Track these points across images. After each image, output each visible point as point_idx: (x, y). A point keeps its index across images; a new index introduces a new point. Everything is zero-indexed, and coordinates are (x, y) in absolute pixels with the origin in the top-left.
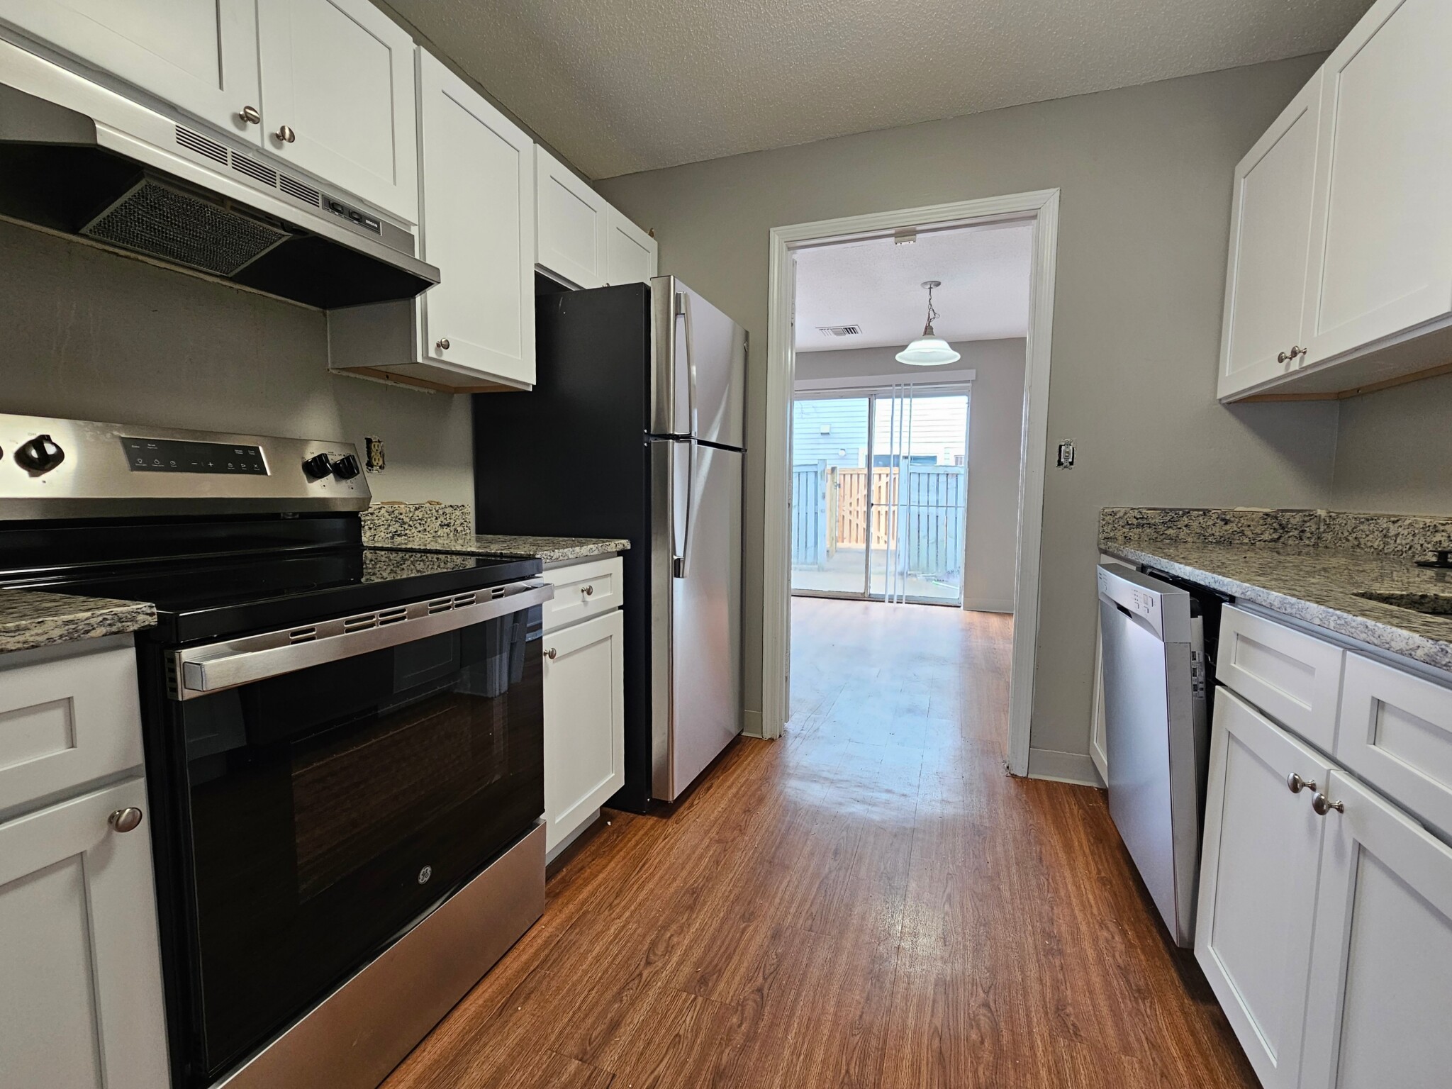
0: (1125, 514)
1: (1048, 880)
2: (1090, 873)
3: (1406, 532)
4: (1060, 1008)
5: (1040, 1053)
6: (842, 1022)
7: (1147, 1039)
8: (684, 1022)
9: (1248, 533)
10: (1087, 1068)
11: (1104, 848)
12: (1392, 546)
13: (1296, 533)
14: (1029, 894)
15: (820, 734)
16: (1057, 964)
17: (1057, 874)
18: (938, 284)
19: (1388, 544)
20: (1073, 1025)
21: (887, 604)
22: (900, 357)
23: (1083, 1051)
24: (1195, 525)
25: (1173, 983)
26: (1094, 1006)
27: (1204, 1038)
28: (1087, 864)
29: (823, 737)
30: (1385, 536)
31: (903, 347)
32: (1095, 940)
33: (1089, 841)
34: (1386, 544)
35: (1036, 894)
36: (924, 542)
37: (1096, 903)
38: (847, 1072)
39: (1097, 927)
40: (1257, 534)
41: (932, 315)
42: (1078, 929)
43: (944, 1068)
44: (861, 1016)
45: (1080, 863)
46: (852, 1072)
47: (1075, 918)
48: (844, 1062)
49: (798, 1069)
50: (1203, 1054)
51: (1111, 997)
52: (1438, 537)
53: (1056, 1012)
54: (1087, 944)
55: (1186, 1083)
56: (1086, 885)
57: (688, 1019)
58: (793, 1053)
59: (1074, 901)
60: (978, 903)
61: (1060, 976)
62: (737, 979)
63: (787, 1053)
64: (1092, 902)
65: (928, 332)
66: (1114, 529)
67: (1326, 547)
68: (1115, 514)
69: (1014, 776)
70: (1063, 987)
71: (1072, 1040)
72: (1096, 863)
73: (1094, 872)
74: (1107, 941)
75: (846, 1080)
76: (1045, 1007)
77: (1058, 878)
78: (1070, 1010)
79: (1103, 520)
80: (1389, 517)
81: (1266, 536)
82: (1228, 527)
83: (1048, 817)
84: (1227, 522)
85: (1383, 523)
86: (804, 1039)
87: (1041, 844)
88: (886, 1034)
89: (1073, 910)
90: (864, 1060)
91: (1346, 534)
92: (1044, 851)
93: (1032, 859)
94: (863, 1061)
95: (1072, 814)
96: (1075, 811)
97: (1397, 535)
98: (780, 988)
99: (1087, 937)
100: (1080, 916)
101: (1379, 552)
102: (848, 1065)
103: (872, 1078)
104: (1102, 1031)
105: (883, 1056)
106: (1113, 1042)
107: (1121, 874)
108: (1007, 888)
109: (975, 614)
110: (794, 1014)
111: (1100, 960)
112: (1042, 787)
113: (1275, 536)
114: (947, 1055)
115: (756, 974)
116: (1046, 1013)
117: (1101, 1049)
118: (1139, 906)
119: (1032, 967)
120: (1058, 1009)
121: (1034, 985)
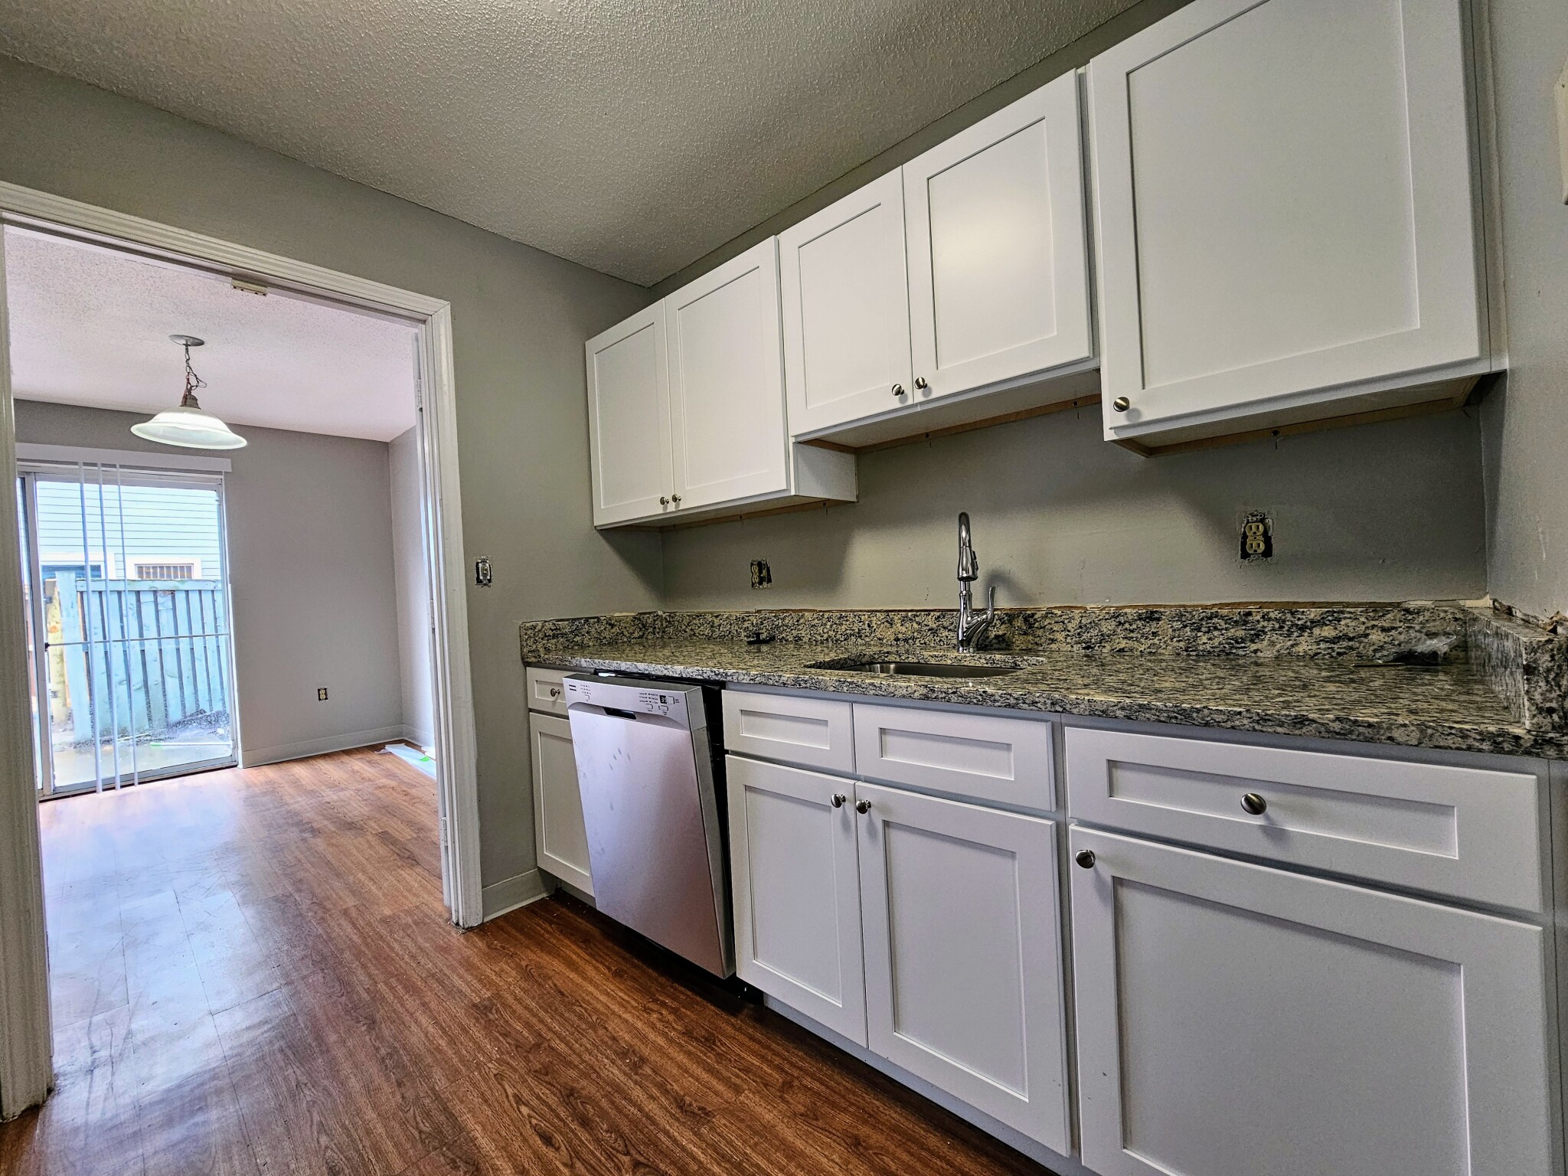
0: (543, 626)
1: (581, 1006)
2: (604, 974)
3: (725, 623)
4: (681, 1105)
5: (702, 1157)
7: (739, 1070)
9: (626, 633)
10: (733, 1132)
11: (595, 945)
12: (718, 632)
13: (651, 630)
14: (578, 1031)
15: (139, 1038)
16: (649, 1072)
17: (584, 995)
18: (201, 343)
19: (715, 631)
20: (699, 1109)
21: (102, 795)
22: (138, 429)
23: (720, 1121)
24: (593, 630)
25: (717, 1014)
26: (697, 1080)
27: (758, 1035)
28: (596, 968)
29: (153, 1039)
30: (712, 626)
31: (147, 417)
32: (653, 1026)
33: (581, 948)
34: (713, 632)
35: (584, 1026)
36: (120, 691)
37: (629, 996)
39: (646, 1015)
40: (631, 634)
41: (193, 381)
42: (636, 1028)
45: (591, 972)
47: (627, 1021)
50: (768, 1048)
51: (700, 1062)
52: (746, 625)
53: (682, 1112)
54: (652, 1036)
55: (777, 1076)
56: (610, 987)
59: (616, 1008)
60: (547, 1079)
61: (659, 1079)
64: (626, 997)
65: (189, 401)
66: (535, 642)
67: (670, 638)
68: (535, 628)
69: (470, 929)
70: (669, 1087)
71: (709, 1121)
72: (601, 963)
73: (606, 971)
74: (660, 1020)
76: (672, 1115)
77: (587, 998)
78: (688, 1099)
79: (526, 634)
80: (712, 613)
81: (636, 635)
82: (614, 630)
83: (533, 948)
84: (612, 626)
85: (709, 618)
87: (550, 978)
89: (620, 1017)
91: (684, 627)
92: (557, 982)
93: (555, 998)
95: (548, 932)
96: (549, 929)
97: (719, 626)
99: (647, 1030)
100: (626, 1016)
101: (709, 638)
104: (716, 1093)
106: (728, 1095)
107: (624, 958)
108: (558, 1042)
109: (265, 769)
111: (671, 1041)
112: (501, 923)
113: (641, 633)
116: (678, 1120)
117: (727, 1108)
118: (655, 974)
119: (637, 1093)
120: (681, 1108)
121: (651, 1107)
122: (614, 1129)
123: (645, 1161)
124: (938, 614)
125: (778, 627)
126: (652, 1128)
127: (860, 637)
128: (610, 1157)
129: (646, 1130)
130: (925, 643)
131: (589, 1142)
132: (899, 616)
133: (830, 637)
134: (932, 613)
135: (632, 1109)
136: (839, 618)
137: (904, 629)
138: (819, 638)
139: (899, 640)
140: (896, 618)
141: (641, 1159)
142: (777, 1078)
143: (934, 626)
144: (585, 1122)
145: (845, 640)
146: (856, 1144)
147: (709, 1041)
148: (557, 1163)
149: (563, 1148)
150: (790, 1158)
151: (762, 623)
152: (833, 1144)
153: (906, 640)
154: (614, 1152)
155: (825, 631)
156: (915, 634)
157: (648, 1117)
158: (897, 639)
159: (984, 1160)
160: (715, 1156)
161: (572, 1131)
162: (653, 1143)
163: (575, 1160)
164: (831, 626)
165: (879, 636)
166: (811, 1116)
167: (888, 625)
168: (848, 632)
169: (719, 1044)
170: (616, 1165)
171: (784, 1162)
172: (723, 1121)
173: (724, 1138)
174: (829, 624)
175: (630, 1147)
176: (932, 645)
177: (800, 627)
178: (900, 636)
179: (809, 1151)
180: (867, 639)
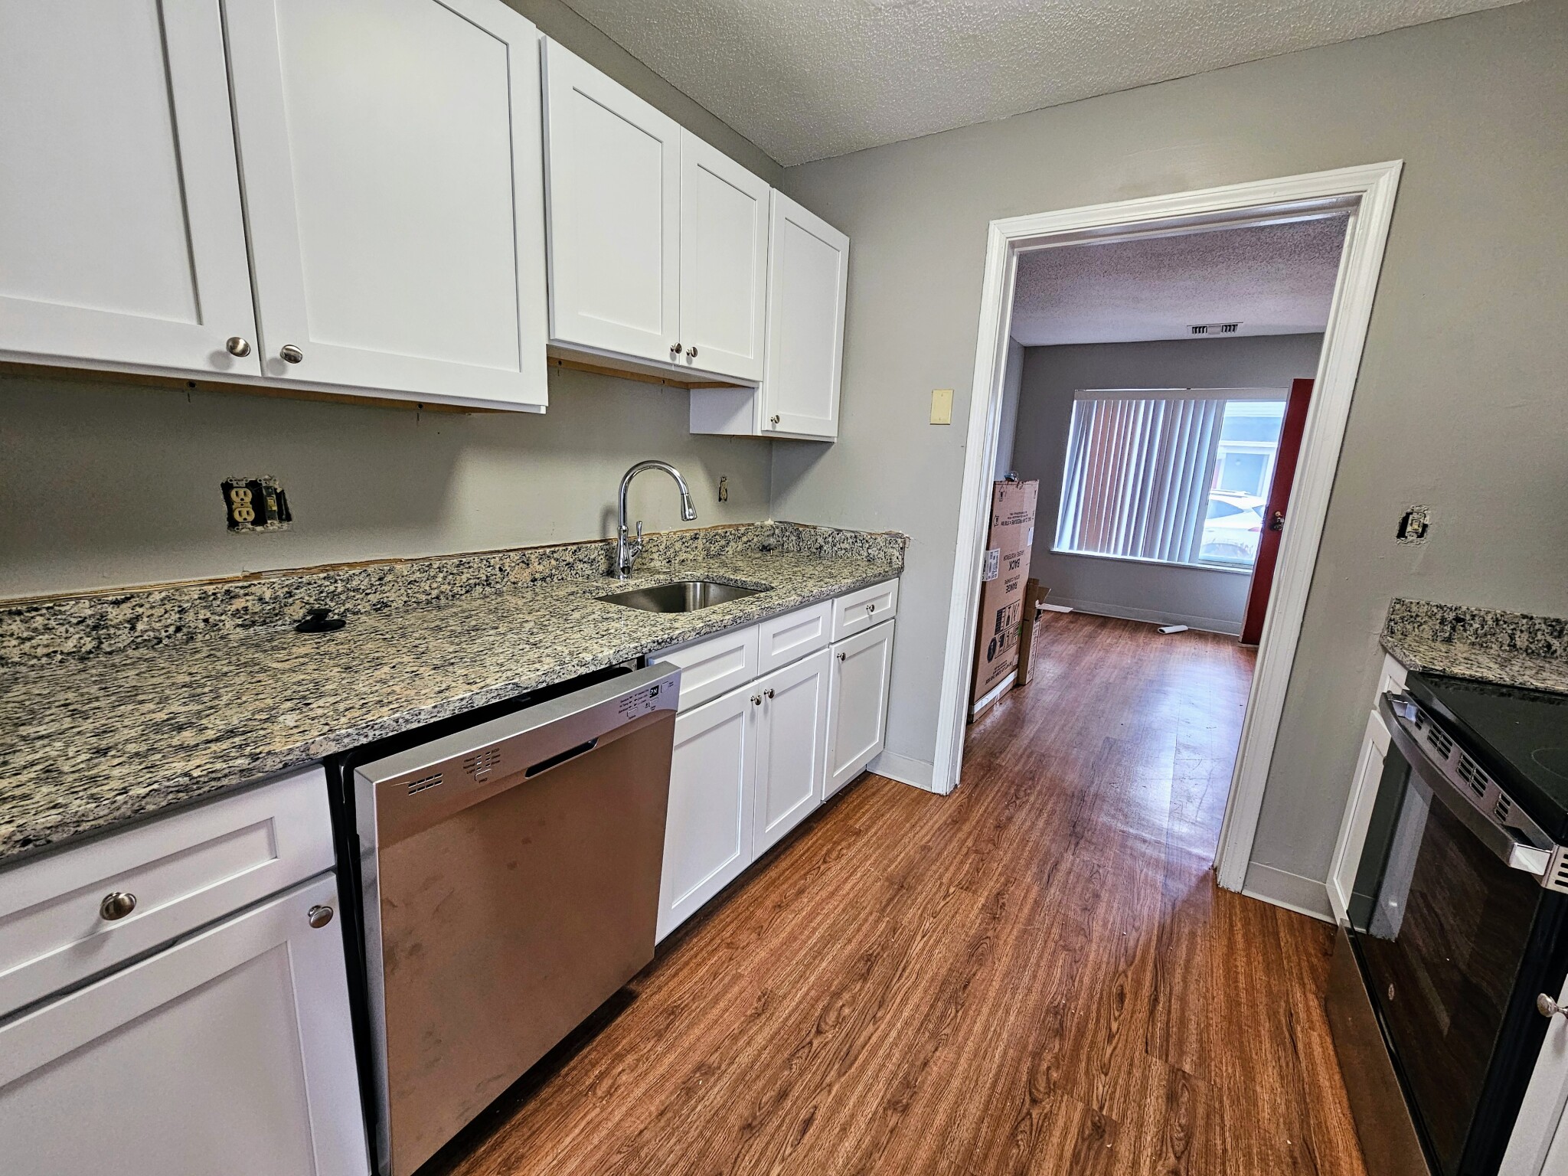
5: (805, 989)
6: (955, 1048)
7: (713, 980)
8: (1104, 1086)
10: (778, 974)
16: (716, 1056)
20: (760, 1001)
23: (770, 984)
26: (727, 1010)
38: (957, 1012)
43: (883, 997)
44: (936, 1049)
46: (954, 1011)
48: (959, 1018)
49: (996, 1022)
51: (704, 1012)
53: (764, 1013)
54: (661, 1070)
55: (721, 953)
57: (1101, 1088)
58: (1000, 1035)
61: (726, 1043)
62: (1061, 1122)
63: (1005, 1035)
70: (736, 1031)
71: (771, 992)
75: (959, 1007)
76: (768, 1020)
78: (750, 1011)
86: (990, 1043)
88: (919, 1030)
90: (942, 1017)
94: (943, 1015)
98: (1014, 1098)
100: (620, 1113)
102: (956, 1016)
103: (940, 1004)
104: (743, 991)
105: (927, 1015)
106: (743, 983)
110: (998, 1066)
111: (671, 1048)
114: (877, 1003)
115: (1040, 1122)
116: (772, 1014)
117: (758, 981)
118: (532, 1106)
119: (744, 1059)
120: (759, 1015)
121: (760, 1040)
122: (788, 1063)
123: (815, 1027)
124: (574, 547)
125: (333, 595)
126: (782, 1032)
127: (489, 585)
128: (816, 1056)
129: (785, 1036)
130: (562, 579)
131: (804, 1081)
132: (537, 555)
133: (442, 592)
134: (569, 547)
135: (764, 1056)
136: (458, 566)
137: (541, 568)
138: (424, 597)
139: (536, 580)
140: (533, 556)
141: (814, 1030)
142: (723, 953)
143: (571, 560)
144: (783, 1095)
145: (467, 592)
146: (779, 907)
147: (673, 1012)
148: (829, 1100)
149: (814, 1102)
150: (796, 939)
151: (290, 594)
152: (782, 918)
153: (543, 579)
154: (811, 1055)
155: (435, 585)
156: (553, 571)
157: (773, 1038)
158: (534, 580)
159: (783, 857)
160: (802, 981)
161: (795, 1103)
162: (798, 1026)
163: (824, 1085)
164: (445, 578)
165: (512, 580)
166: (760, 931)
167: (524, 566)
168: (471, 581)
169: (679, 1002)
170: (822, 1049)
171: (799, 942)
172: (770, 982)
173: (786, 979)
174: (441, 575)
175: (804, 1043)
176: (569, 579)
177: (386, 588)
178: (538, 576)
179: (788, 929)
180: (498, 586)
